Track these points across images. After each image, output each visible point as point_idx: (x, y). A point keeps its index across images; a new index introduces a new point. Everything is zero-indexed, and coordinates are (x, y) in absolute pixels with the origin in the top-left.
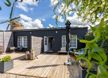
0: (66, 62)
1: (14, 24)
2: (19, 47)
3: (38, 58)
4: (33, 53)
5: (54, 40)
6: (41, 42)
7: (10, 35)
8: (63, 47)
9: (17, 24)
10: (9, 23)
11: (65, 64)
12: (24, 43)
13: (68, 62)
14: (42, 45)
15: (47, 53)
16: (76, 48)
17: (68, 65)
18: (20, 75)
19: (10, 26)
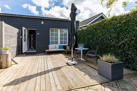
3: (16, 63)
5: (38, 34)
6: (16, 35)
8: (51, 44)
11: (68, 64)
13: (72, 61)
14: (17, 41)
15: (27, 54)
17: (73, 65)
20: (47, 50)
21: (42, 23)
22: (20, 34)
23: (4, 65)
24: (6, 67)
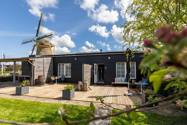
0: (127, 93)
1: (43, 44)
2: (61, 77)
3: (91, 90)
4: (87, 84)
5: (106, 68)
6: (90, 70)
7: (50, 62)
8: (117, 77)
9: (46, 44)
10: (35, 43)
11: (125, 95)
12: (66, 71)
13: (129, 93)
14: (91, 74)
16: (135, 78)
17: (128, 96)
18: (87, 102)
19: (36, 48)
20: (113, 83)
21: (109, 58)
22: (93, 69)
23: (85, 90)
24: (86, 91)
